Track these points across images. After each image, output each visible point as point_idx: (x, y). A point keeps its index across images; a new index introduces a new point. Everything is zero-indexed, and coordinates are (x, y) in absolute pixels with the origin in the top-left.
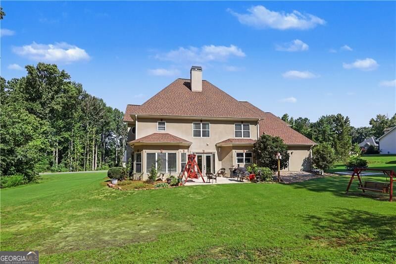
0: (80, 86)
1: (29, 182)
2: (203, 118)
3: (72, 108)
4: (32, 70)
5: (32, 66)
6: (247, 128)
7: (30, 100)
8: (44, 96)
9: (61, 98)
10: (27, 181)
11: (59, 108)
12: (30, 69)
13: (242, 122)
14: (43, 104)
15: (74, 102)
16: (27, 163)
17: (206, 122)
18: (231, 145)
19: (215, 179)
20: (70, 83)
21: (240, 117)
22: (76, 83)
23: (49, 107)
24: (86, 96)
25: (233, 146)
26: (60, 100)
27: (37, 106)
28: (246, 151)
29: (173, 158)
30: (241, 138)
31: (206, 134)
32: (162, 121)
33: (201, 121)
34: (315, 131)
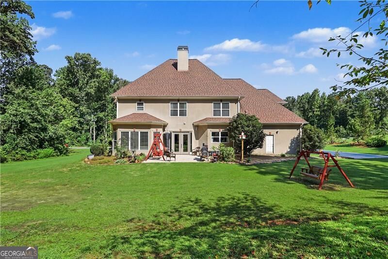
0: (111, 70)
1: (60, 155)
2: (181, 98)
3: (104, 92)
4: (70, 60)
5: (70, 56)
6: (226, 106)
7: (70, 85)
8: (80, 81)
9: (94, 83)
10: (59, 154)
11: (92, 91)
12: (68, 59)
13: (221, 101)
14: (80, 89)
15: (106, 86)
16: (57, 139)
17: (183, 102)
18: (207, 124)
19: (174, 157)
20: (101, 69)
21: (218, 95)
22: (108, 69)
23: (85, 91)
24: (117, 80)
25: (208, 125)
26: (93, 84)
27: (75, 91)
28: (221, 130)
29: (145, 136)
30: (219, 117)
31: (183, 113)
32: (140, 102)
33: (178, 100)
34: (350, 108)
